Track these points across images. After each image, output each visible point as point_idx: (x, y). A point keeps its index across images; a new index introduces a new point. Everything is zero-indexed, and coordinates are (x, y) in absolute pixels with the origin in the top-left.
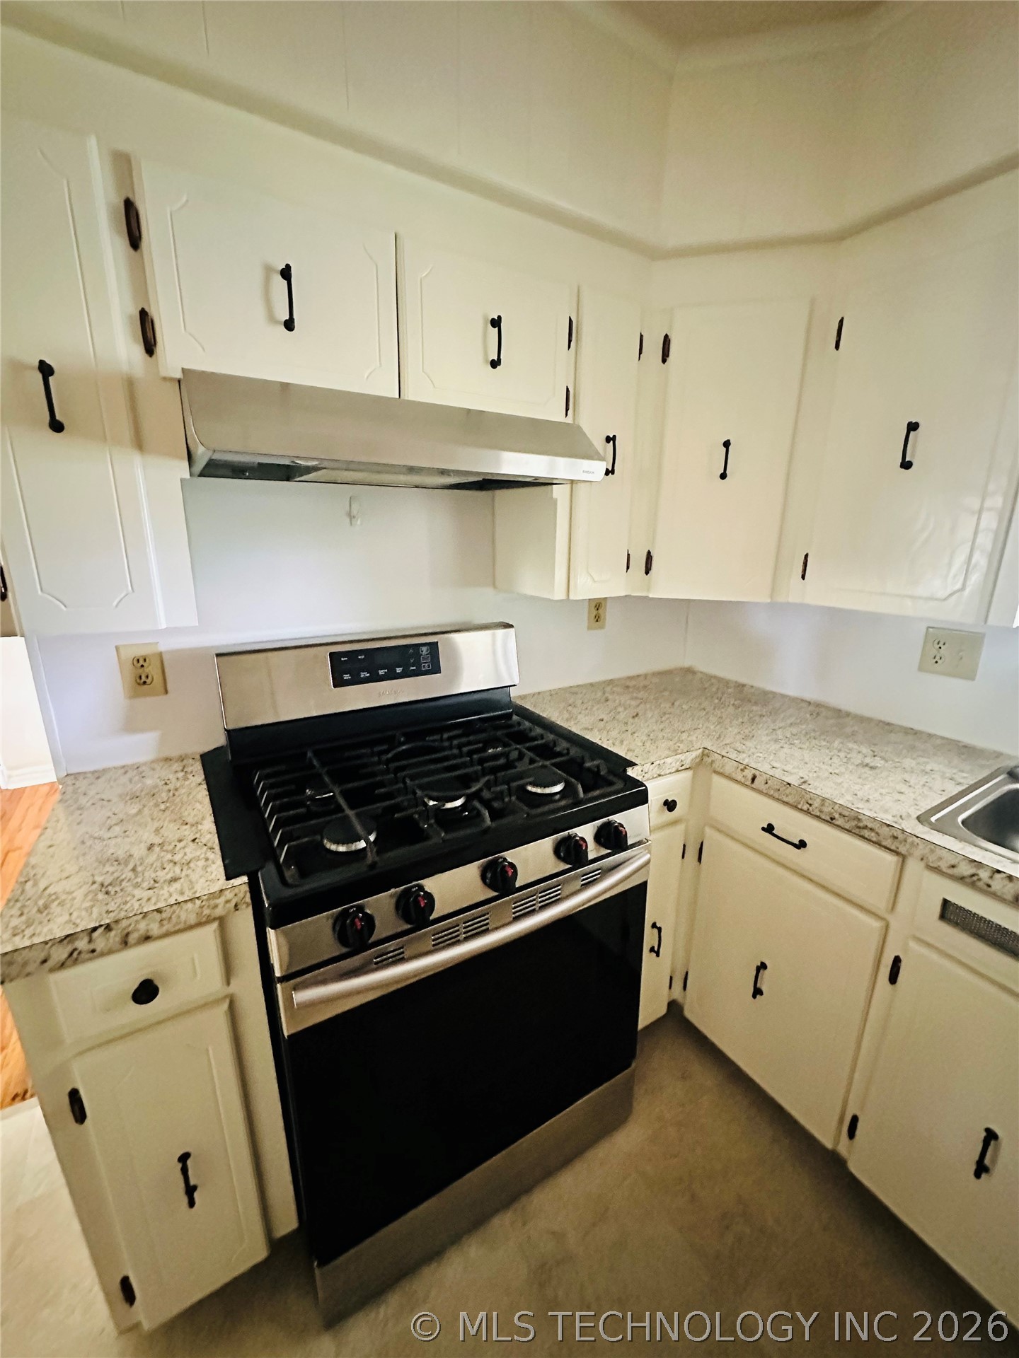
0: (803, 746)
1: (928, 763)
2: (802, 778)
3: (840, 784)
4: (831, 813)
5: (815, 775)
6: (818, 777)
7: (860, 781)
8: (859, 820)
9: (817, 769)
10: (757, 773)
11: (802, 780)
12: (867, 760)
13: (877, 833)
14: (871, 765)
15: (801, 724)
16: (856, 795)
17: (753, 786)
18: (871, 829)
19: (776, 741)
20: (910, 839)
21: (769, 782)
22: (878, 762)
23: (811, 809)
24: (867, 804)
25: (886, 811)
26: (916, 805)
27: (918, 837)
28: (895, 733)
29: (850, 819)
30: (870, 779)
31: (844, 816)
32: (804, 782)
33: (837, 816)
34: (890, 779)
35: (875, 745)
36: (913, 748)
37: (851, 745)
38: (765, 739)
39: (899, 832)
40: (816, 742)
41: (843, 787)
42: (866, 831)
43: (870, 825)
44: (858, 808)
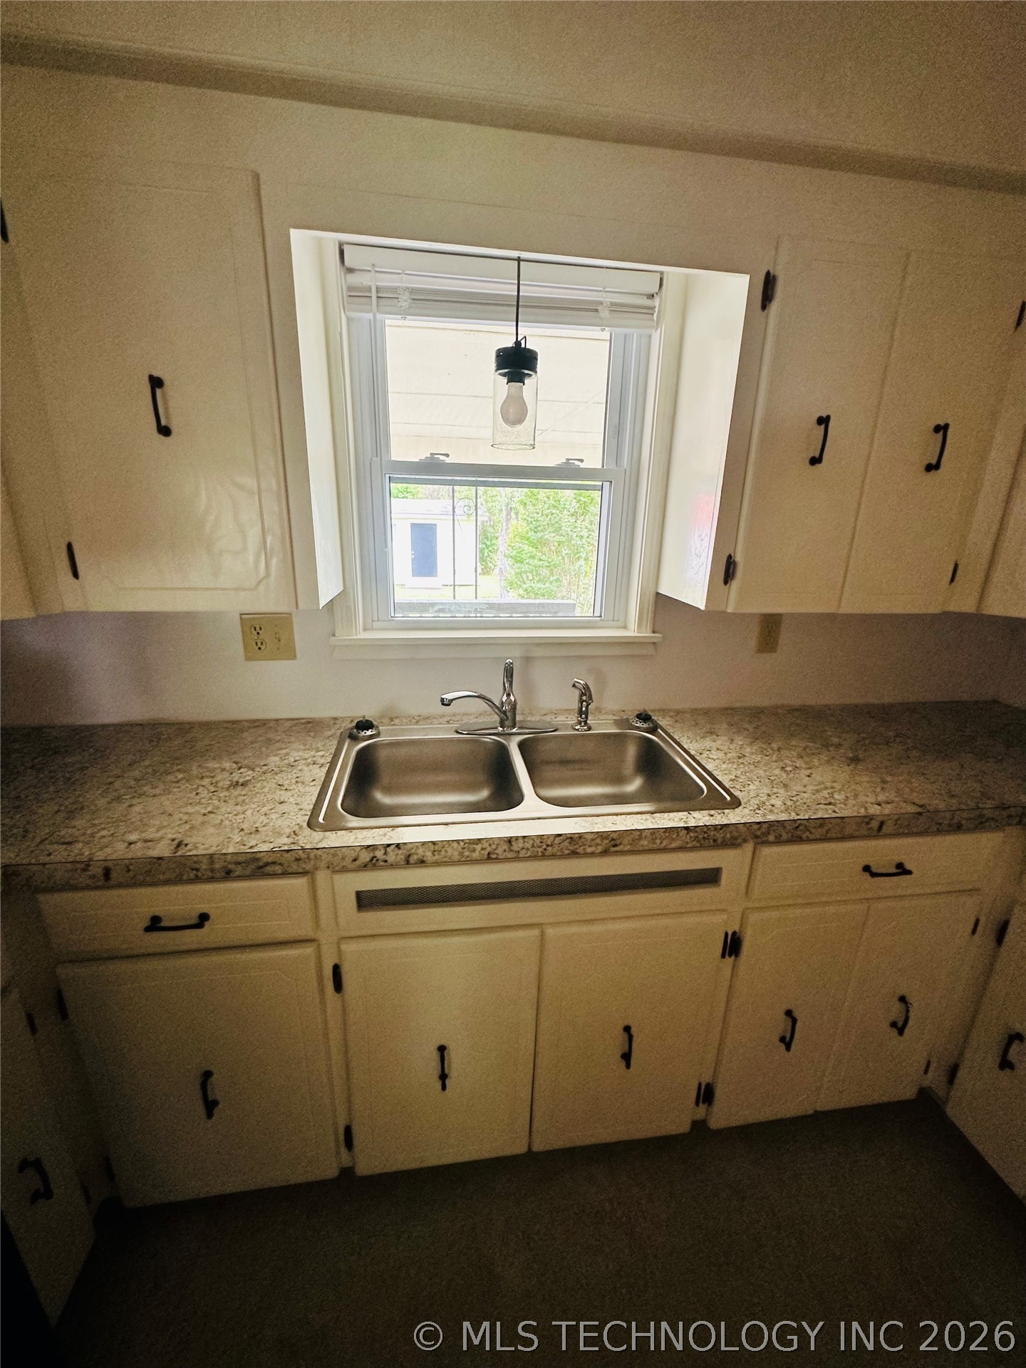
0: (157, 791)
1: (287, 754)
2: (173, 840)
3: (220, 824)
4: (224, 867)
5: (187, 826)
6: (192, 828)
7: (239, 808)
8: (258, 860)
9: (185, 817)
10: (110, 864)
11: (176, 842)
12: (236, 777)
13: (280, 864)
14: (241, 781)
15: (143, 760)
16: (242, 830)
17: (111, 883)
18: (274, 863)
19: (118, 799)
20: (312, 855)
21: (131, 867)
22: (248, 775)
23: (200, 874)
24: (258, 836)
25: (279, 834)
26: (301, 809)
27: (318, 849)
28: (247, 731)
29: (247, 862)
30: (247, 801)
31: (240, 863)
32: (179, 845)
33: (231, 867)
34: (266, 790)
35: (235, 753)
36: (269, 742)
37: (211, 765)
38: (102, 802)
39: (301, 852)
40: (170, 778)
41: (225, 827)
42: (268, 868)
43: (270, 860)
44: (251, 847)
